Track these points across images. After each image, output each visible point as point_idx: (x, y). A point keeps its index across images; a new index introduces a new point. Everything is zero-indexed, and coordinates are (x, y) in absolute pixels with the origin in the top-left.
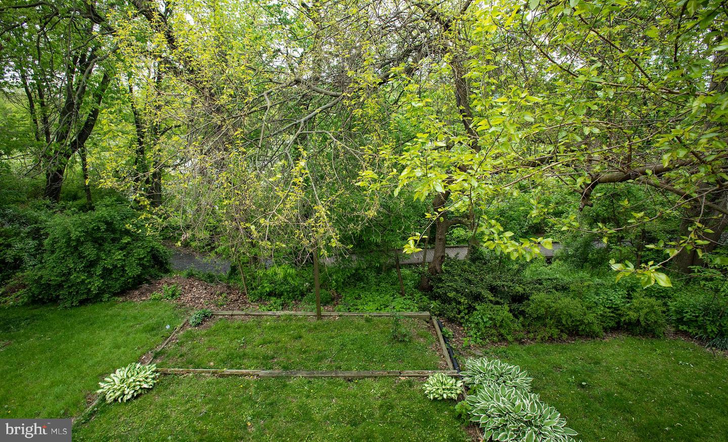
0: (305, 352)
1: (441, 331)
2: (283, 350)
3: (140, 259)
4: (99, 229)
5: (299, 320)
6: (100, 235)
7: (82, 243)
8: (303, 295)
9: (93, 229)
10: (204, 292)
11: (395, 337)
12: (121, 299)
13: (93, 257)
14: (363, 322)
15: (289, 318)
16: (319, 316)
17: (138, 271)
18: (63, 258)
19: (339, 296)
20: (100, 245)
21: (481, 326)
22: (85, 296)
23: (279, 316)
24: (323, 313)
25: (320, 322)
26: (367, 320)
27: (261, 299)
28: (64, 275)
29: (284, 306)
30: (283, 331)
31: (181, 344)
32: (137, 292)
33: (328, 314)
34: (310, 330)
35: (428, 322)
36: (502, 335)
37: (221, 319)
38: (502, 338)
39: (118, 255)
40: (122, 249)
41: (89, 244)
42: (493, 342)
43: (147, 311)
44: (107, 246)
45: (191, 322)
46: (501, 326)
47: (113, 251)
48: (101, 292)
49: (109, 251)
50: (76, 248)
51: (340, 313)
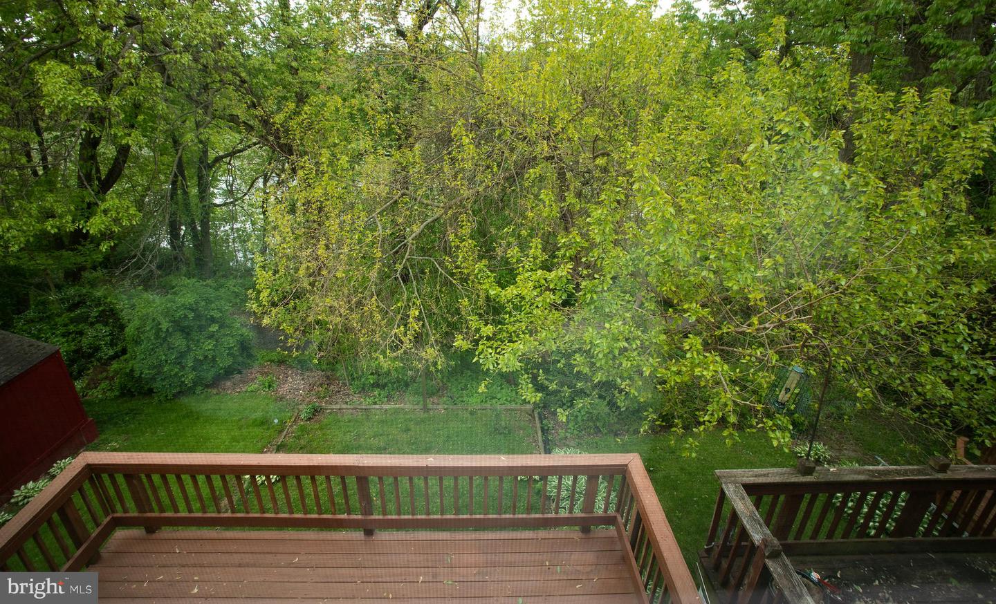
0: (413, 444)
1: (541, 423)
2: (394, 442)
3: (230, 349)
4: (186, 316)
5: (406, 413)
6: (186, 323)
7: (171, 335)
8: (407, 385)
9: (180, 318)
10: (302, 382)
11: (496, 430)
12: (215, 391)
13: (183, 349)
14: (467, 415)
15: (397, 411)
16: (426, 409)
17: (229, 362)
18: (152, 349)
19: (444, 388)
20: (188, 334)
21: (579, 418)
22: (178, 389)
23: (386, 410)
24: (430, 406)
25: (426, 415)
26: (472, 413)
27: (363, 390)
28: (155, 367)
29: (389, 397)
30: (392, 425)
31: (298, 438)
32: (228, 384)
33: (435, 406)
34: (417, 423)
35: (530, 415)
36: (597, 427)
37: (330, 413)
38: (598, 430)
39: (209, 345)
40: (210, 337)
41: (178, 334)
42: (589, 434)
43: (247, 404)
44: (195, 335)
45: (302, 416)
46: (597, 419)
47: (202, 341)
48: (195, 384)
49: (198, 341)
50: (165, 339)
51: (446, 406)
